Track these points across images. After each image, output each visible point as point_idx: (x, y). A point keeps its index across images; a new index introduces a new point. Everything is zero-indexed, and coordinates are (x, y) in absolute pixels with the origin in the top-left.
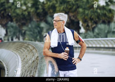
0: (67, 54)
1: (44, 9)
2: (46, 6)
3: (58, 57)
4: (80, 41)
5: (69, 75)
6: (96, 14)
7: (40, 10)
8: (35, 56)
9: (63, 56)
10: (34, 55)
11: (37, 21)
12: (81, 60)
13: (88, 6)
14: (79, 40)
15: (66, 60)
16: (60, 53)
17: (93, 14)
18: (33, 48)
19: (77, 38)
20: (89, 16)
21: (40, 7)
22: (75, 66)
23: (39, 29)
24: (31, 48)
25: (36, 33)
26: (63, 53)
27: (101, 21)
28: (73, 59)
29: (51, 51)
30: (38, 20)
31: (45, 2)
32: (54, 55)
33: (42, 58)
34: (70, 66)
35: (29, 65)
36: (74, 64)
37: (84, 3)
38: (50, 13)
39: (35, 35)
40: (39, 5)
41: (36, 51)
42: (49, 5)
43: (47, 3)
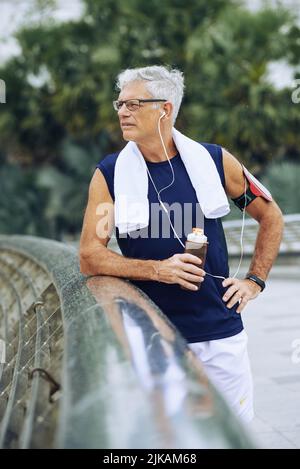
0: (200, 261)
1: (48, 117)
2: (59, 101)
3: (154, 277)
4: (254, 197)
5: (210, 360)
6: (259, 124)
7: (34, 121)
8: (35, 287)
9: (180, 270)
10: (27, 287)
11: (24, 165)
12: (262, 286)
13: (225, 92)
14: (249, 192)
15: (196, 288)
16: (162, 259)
17: (245, 122)
18: (21, 260)
19: (236, 181)
20: (233, 133)
21: (33, 106)
22: (238, 318)
23: (31, 196)
24: (10, 261)
25: (22, 212)
26: (176, 259)
27: (282, 151)
28: (224, 284)
29: (119, 252)
30: (28, 159)
31: (52, 87)
32: (134, 266)
33: (76, 286)
34: (213, 315)
35: (11, 329)
36: (230, 306)
37: (211, 84)
38: (75, 129)
39: (19, 220)
40: (27, 100)
41: (38, 267)
42: (68, 100)
43: (59, 91)
